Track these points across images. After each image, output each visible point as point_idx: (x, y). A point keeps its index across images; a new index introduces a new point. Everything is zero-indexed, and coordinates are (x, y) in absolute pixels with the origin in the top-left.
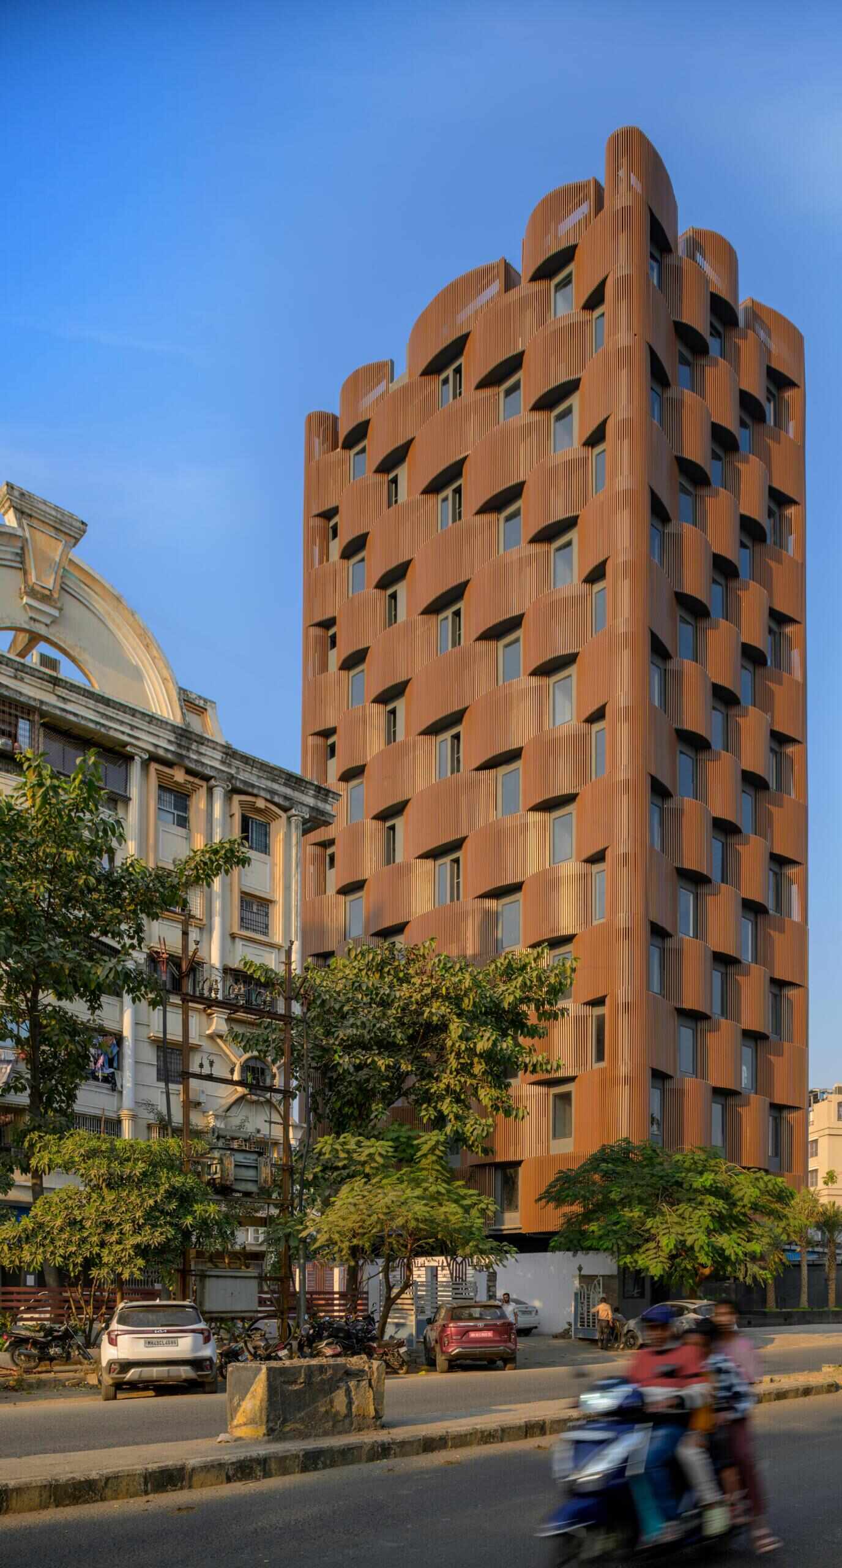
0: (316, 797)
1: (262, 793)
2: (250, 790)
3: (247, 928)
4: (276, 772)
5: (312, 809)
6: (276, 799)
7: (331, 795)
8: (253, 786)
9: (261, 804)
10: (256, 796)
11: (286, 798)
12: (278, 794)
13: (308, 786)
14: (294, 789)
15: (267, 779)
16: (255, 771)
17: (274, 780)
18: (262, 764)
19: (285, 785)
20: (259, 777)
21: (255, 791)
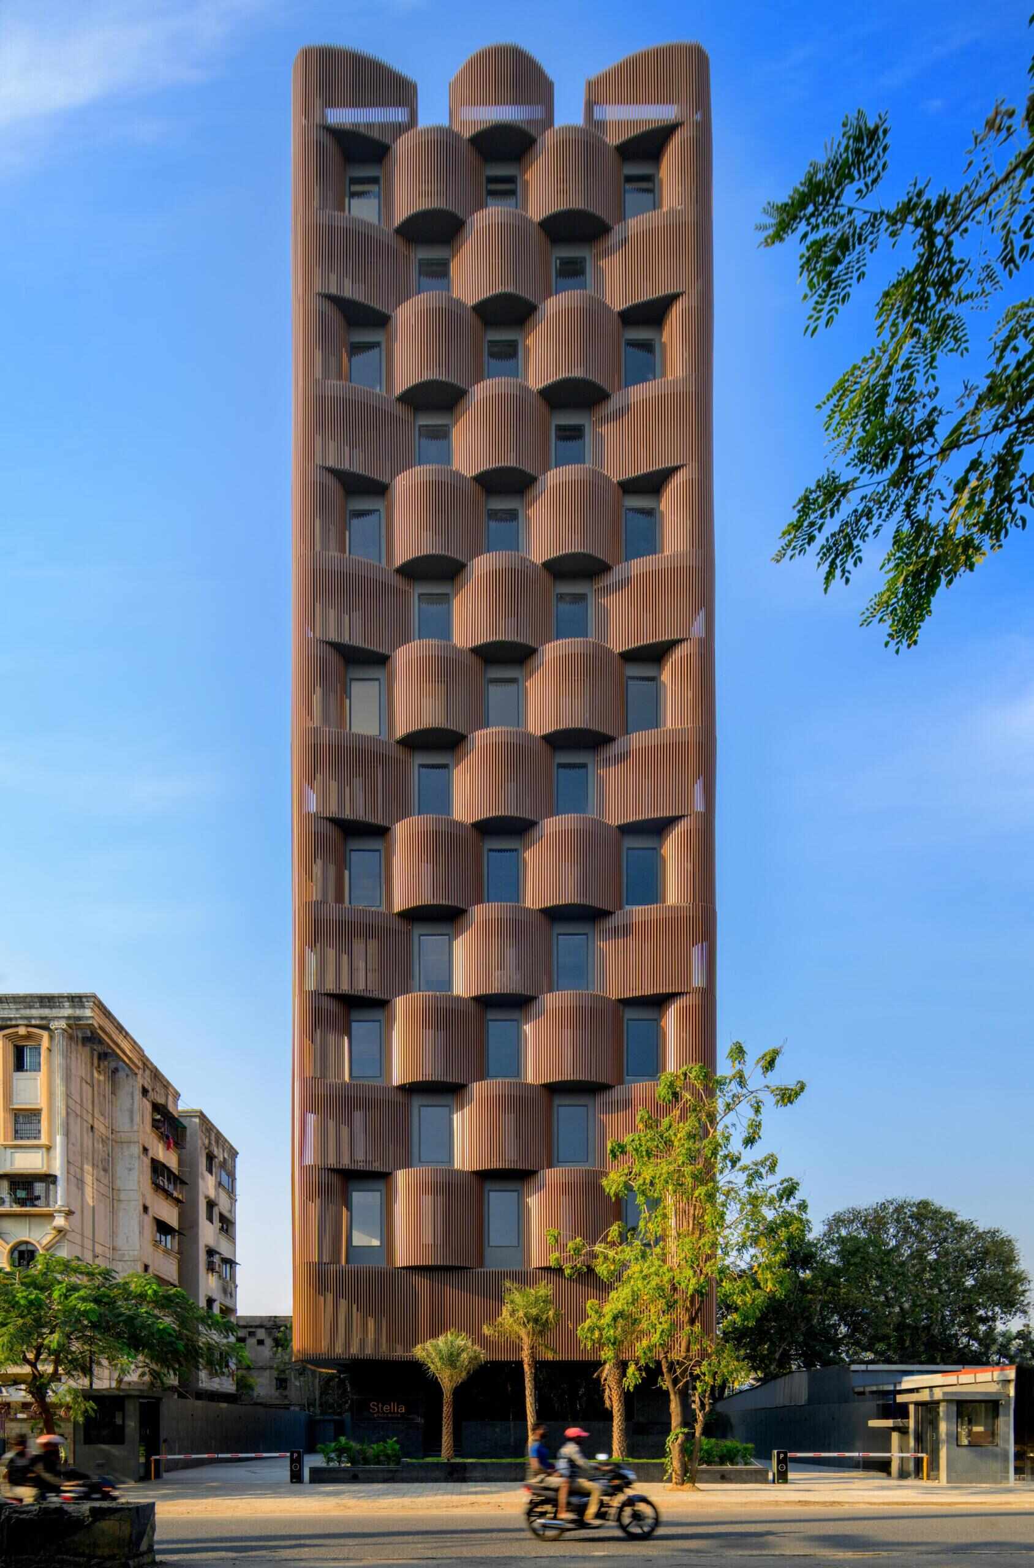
0: (73, 1007)
1: (20, 1022)
2: (9, 1023)
3: (22, 1138)
4: (28, 1000)
5: (68, 1018)
6: (33, 1022)
7: (84, 1000)
8: (10, 1019)
9: (22, 1031)
10: (17, 1026)
11: (42, 1018)
12: (34, 1018)
13: (61, 1000)
14: (51, 1007)
15: (25, 1008)
16: (12, 1006)
17: (31, 1007)
18: (14, 998)
19: (41, 1007)
20: (17, 1009)
21: (14, 1023)
